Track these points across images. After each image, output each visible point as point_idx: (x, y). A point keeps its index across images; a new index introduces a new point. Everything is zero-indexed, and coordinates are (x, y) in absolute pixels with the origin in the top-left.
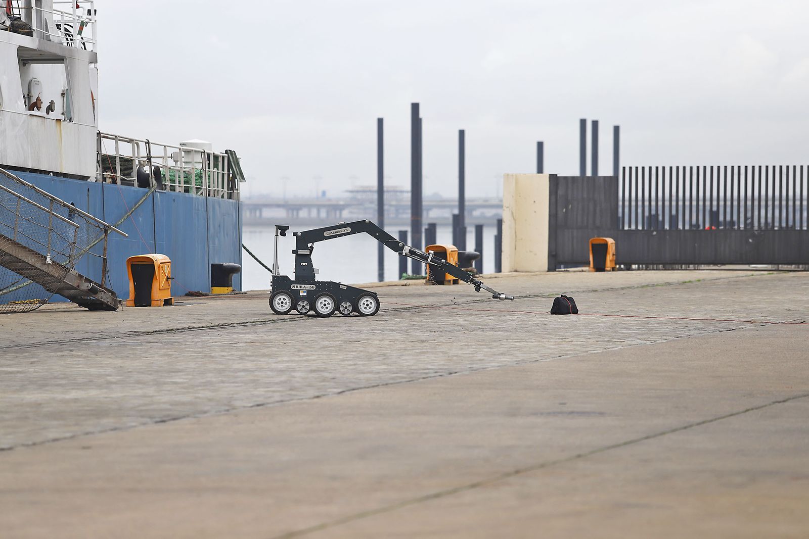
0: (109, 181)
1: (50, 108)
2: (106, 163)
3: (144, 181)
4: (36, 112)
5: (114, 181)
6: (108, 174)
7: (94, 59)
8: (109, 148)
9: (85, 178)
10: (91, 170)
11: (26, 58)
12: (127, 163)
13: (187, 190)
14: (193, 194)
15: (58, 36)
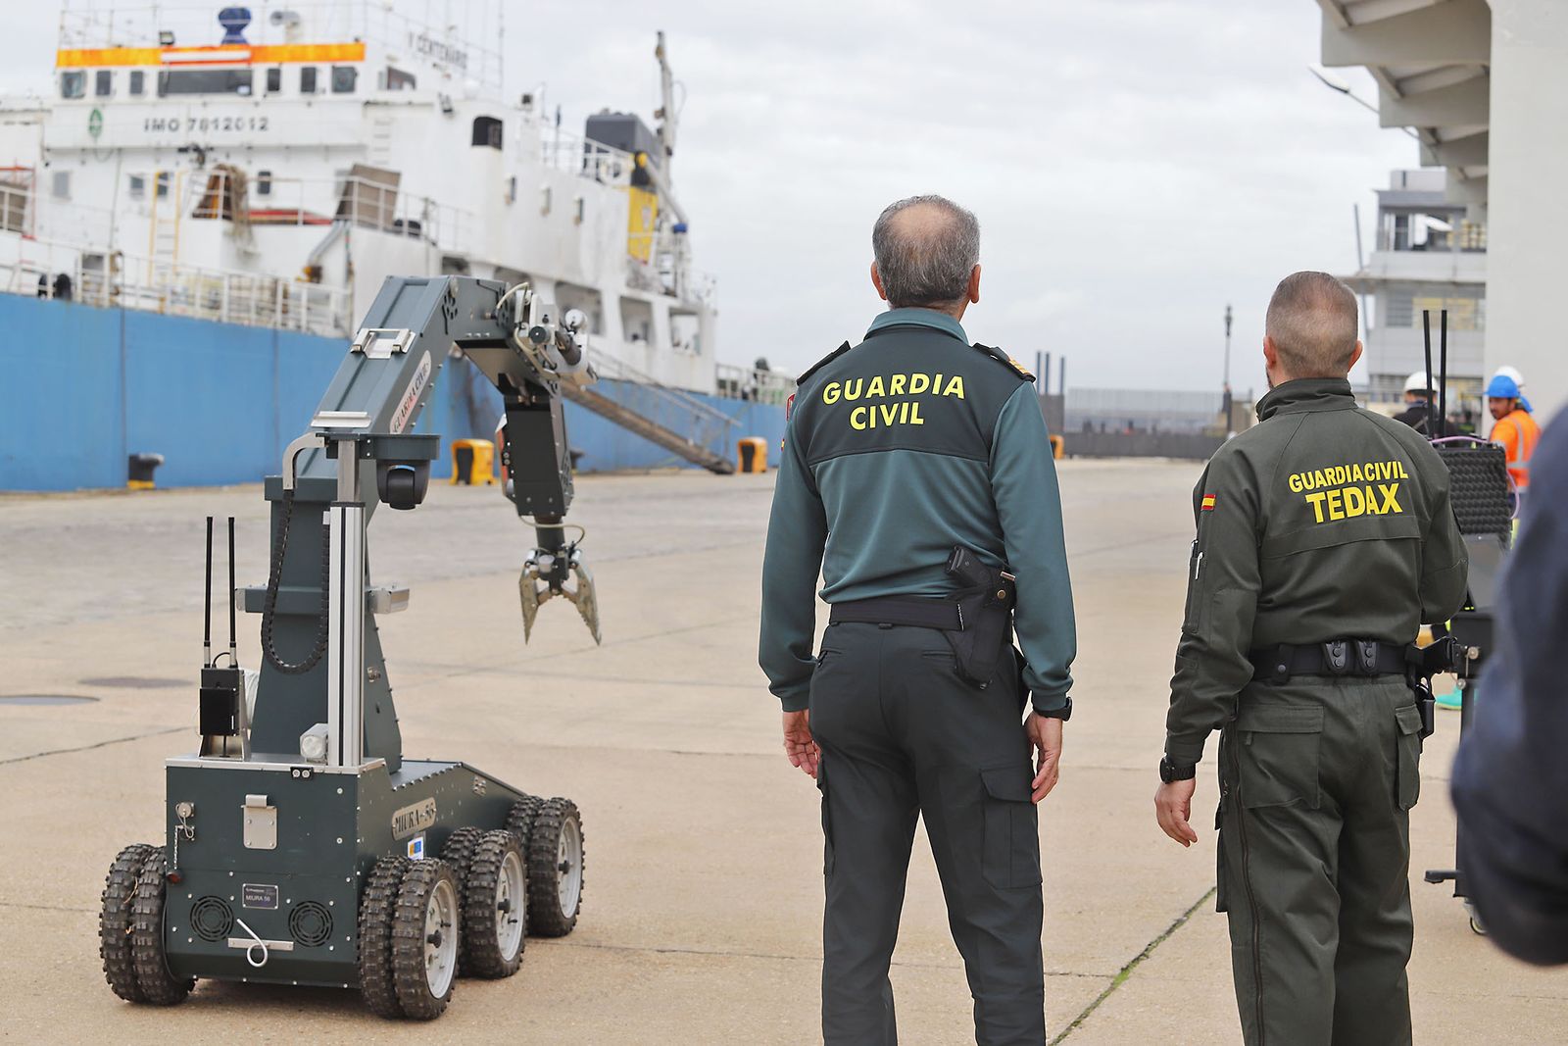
0: (722, 397)
1: (687, 347)
2: (722, 384)
3: (745, 396)
4: (678, 349)
5: (725, 395)
6: (722, 391)
7: (715, 313)
8: (723, 375)
9: (705, 394)
10: (711, 388)
11: (673, 313)
12: (734, 385)
13: (773, 403)
14: (776, 405)
15: (692, 298)
